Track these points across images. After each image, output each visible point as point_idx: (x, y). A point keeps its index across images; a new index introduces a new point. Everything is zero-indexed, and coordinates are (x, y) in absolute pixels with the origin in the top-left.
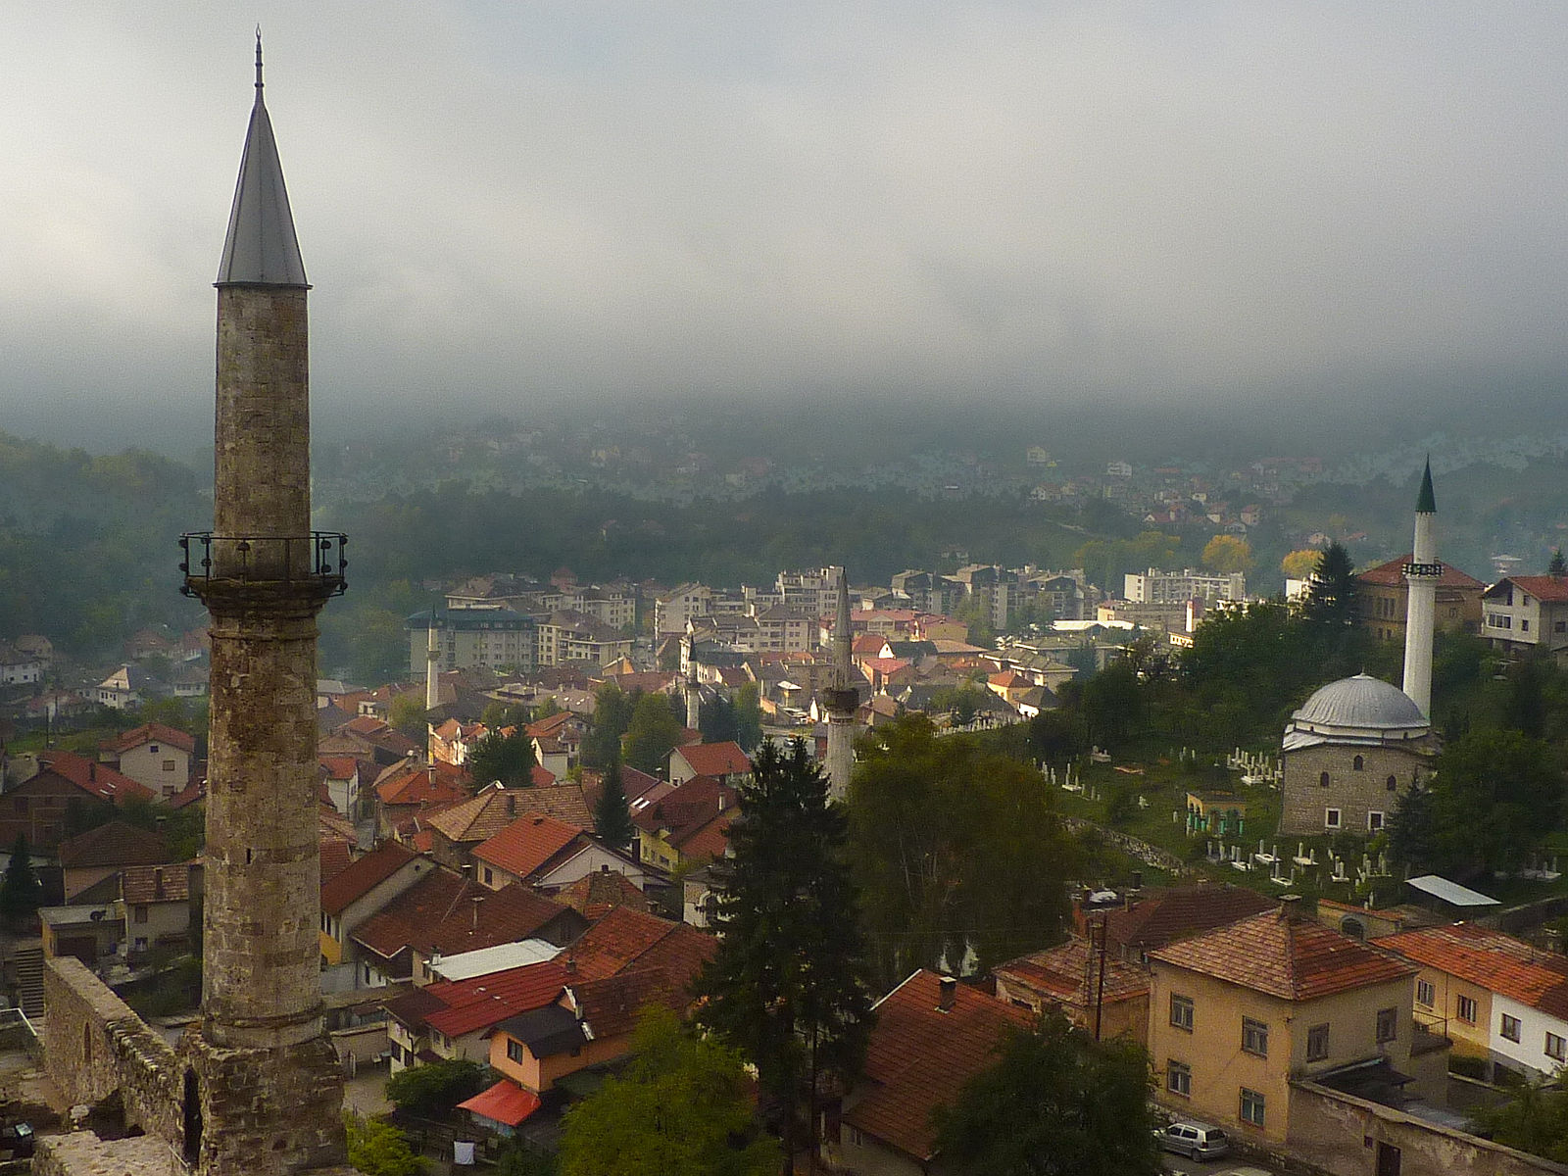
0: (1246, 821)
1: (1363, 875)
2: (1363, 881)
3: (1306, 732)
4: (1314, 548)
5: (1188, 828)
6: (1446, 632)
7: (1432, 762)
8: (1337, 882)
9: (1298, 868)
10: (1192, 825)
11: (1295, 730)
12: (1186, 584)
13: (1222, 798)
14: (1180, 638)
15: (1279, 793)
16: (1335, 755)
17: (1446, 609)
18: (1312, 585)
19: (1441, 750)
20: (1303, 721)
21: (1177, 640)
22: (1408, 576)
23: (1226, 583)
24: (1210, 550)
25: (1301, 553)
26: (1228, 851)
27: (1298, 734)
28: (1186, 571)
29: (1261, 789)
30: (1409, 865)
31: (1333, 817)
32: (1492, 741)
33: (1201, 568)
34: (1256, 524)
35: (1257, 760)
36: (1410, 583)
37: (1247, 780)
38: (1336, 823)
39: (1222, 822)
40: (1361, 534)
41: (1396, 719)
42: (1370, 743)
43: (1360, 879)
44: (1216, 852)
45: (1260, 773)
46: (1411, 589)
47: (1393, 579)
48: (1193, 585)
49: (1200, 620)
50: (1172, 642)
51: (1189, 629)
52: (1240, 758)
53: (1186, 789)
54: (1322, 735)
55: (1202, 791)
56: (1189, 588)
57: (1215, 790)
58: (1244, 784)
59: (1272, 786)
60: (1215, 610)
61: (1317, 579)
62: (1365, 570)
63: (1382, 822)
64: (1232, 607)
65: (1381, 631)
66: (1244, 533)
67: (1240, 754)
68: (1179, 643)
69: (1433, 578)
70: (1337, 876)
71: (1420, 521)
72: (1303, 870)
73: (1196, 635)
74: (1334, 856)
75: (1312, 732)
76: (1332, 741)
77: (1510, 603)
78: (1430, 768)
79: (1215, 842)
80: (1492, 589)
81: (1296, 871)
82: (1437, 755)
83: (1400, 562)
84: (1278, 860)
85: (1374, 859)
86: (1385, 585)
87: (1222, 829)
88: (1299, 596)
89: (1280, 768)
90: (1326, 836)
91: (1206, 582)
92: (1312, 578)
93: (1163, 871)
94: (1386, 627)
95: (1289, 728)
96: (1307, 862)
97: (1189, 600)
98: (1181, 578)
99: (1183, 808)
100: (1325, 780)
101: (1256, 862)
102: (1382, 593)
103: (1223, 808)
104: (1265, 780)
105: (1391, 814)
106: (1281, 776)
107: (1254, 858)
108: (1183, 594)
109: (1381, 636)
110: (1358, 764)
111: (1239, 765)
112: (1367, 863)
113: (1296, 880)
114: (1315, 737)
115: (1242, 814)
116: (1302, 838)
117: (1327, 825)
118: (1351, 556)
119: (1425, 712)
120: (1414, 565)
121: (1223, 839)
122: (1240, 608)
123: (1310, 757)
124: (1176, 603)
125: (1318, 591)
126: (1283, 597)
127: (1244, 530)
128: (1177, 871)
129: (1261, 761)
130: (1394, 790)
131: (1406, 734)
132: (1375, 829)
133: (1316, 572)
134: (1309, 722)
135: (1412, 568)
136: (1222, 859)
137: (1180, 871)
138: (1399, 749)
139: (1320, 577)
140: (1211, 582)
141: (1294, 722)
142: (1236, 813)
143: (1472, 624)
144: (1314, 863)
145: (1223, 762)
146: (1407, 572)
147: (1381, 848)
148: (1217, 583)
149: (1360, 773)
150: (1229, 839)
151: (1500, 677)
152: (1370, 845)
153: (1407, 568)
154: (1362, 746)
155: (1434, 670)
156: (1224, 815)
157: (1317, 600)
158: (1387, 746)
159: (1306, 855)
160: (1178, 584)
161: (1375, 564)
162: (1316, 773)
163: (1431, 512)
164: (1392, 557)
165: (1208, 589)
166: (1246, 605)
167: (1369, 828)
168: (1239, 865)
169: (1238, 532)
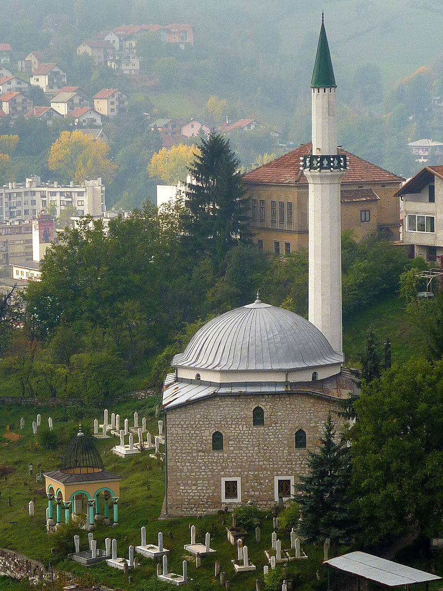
0: (123, 504)
1: (272, 560)
2: (273, 566)
3: (190, 382)
4: (189, 142)
5: (48, 521)
6: (357, 241)
7: (348, 408)
8: (241, 573)
9: (190, 558)
10: (53, 517)
11: (177, 380)
12: (29, 198)
13: (89, 477)
14: (25, 271)
15: (162, 464)
16: (228, 409)
17: (355, 211)
18: (188, 190)
19: (358, 392)
20: (186, 368)
21: (20, 274)
22: (306, 172)
23: (80, 194)
24: (57, 151)
25: (174, 150)
26: (100, 545)
27: (180, 386)
28: (27, 180)
29: (139, 461)
30: (328, 541)
31: (231, 489)
32: (420, 375)
33: (47, 176)
34: (115, 113)
35: (131, 424)
36: (310, 180)
37: (121, 450)
38: (235, 496)
39: (91, 509)
40: (248, 121)
41: (301, 355)
42: (272, 389)
43: (270, 566)
44: (85, 548)
45: (136, 439)
46: (311, 188)
47: (289, 177)
48: (37, 198)
49: (49, 245)
50: (15, 276)
51: (37, 257)
52: (109, 422)
53: (42, 469)
54: (210, 384)
55: (64, 470)
56: (34, 202)
57: (80, 467)
58: (117, 458)
59: (152, 456)
60: (67, 229)
61: (194, 183)
62: (254, 167)
63: (292, 491)
64: (91, 225)
65: (277, 244)
66: (99, 127)
67: (110, 417)
68: (25, 277)
69: (336, 172)
70: (240, 563)
71: (317, 99)
72: (197, 561)
73: (46, 265)
74: (236, 538)
75: (198, 381)
76: (223, 390)
77: (432, 199)
78: (347, 416)
79: (83, 534)
80: (410, 181)
81: (188, 563)
82: (354, 398)
83: (295, 154)
84: (165, 550)
85: (285, 537)
86: (279, 185)
87: (91, 516)
88: (173, 205)
89: (160, 432)
90: (225, 513)
91: (53, 194)
92: (189, 181)
93: (19, 581)
94: (283, 239)
95: (169, 378)
96: (201, 549)
97: (34, 219)
98: (21, 190)
99: (40, 495)
100: (218, 441)
101: (139, 557)
102: (277, 195)
103: (91, 490)
104: (142, 449)
105: (302, 479)
106: (163, 442)
107: (135, 552)
108: (26, 212)
109: (277, 250)
110: (258, 417)
111: (109, 433)
112: (276, 544)
113: (189, 574)
114: (202, 388)
115: (116, 496)
116: (192, 519)
117: (224, 500)
118: (237, 152)
119: (337, 344)
120: (313, 158)
121: (92, 531)
122: (99, 224)
123: (197, 413)
124: (17, 223)
125: (197, 198)
126: (151, 208)
127: (99, 122)
128: (37, 578)
129: (136, 424)
130: (305, 446)
131: (315, 374)
132: (285, 499)
133: (194, 173)
134: (194, 369)
135: (311, 161)
136: (93, 556)
137: (41, 578)
138: (307, 395)
139: (198, 180)
140: (62, 194)
141: (175, 370)
142: (107, 495)
143: (388, 230)
144: (211, 550)
145: (88, 431)
146: (305, 166)
147: (293, 523)
148: (70, 194)
149: (261, 429)
150: (101, 528)
151: (425, 294)
152: (280, 521)
153: (304, 161)
154: (262, 394)
155: (345, 291)
156: (92, 498)
157: (195, 209)
158: (294, 392)
159: (200, 540)
160: (19, 199)
161: (267, 158)
162: (207, 433)
163: (330, 88)
164: (284, 149)
165: (58, 203)
166: (106, 222)
167: (277, 499)
168: (116, 563)
169: (92, 125)
